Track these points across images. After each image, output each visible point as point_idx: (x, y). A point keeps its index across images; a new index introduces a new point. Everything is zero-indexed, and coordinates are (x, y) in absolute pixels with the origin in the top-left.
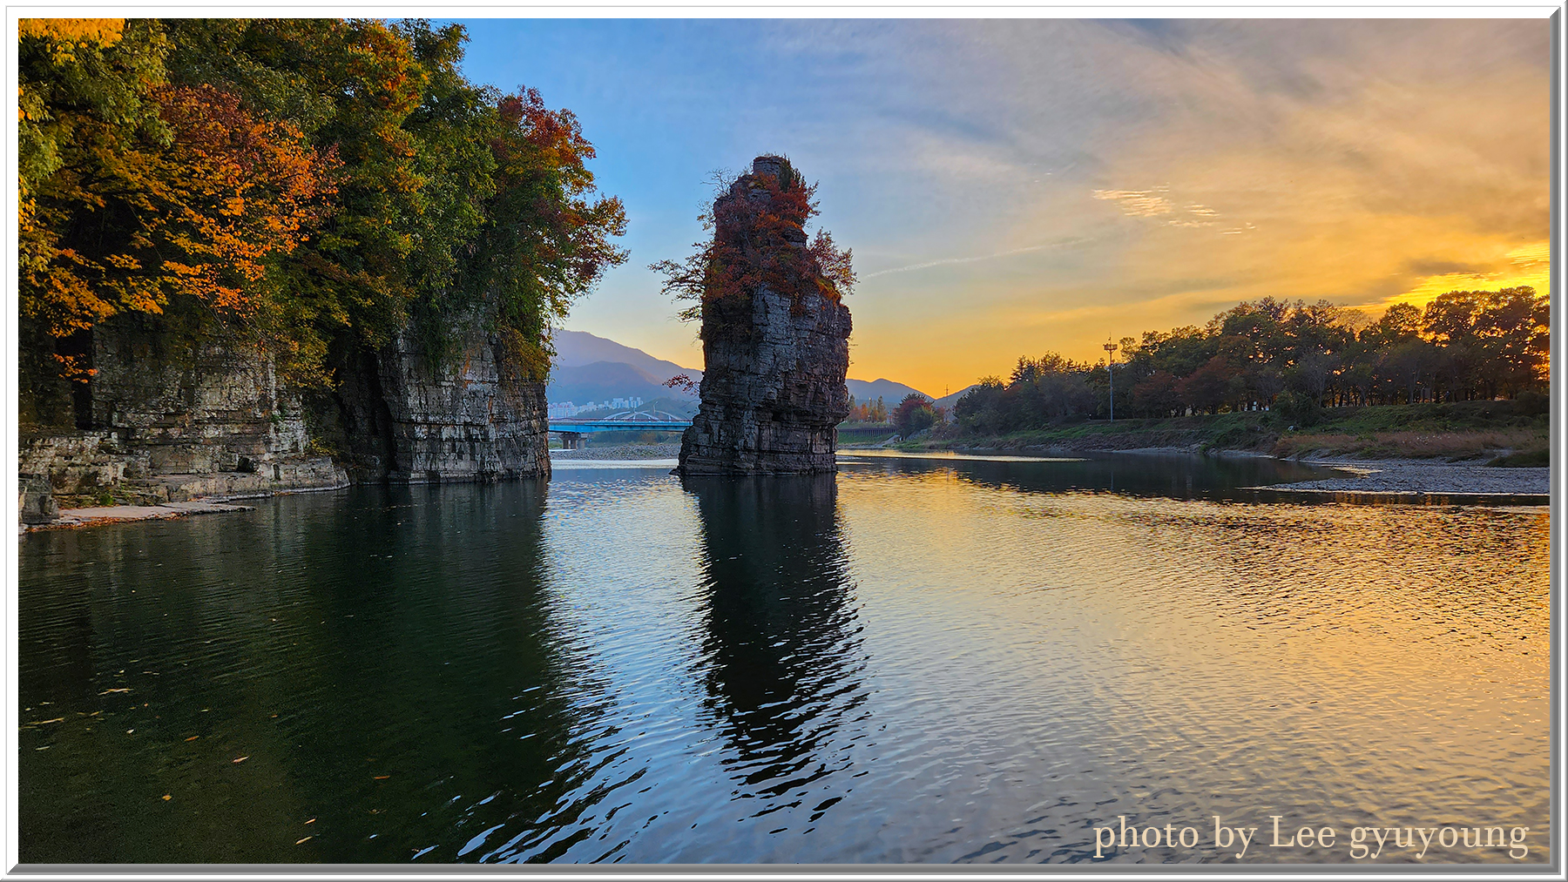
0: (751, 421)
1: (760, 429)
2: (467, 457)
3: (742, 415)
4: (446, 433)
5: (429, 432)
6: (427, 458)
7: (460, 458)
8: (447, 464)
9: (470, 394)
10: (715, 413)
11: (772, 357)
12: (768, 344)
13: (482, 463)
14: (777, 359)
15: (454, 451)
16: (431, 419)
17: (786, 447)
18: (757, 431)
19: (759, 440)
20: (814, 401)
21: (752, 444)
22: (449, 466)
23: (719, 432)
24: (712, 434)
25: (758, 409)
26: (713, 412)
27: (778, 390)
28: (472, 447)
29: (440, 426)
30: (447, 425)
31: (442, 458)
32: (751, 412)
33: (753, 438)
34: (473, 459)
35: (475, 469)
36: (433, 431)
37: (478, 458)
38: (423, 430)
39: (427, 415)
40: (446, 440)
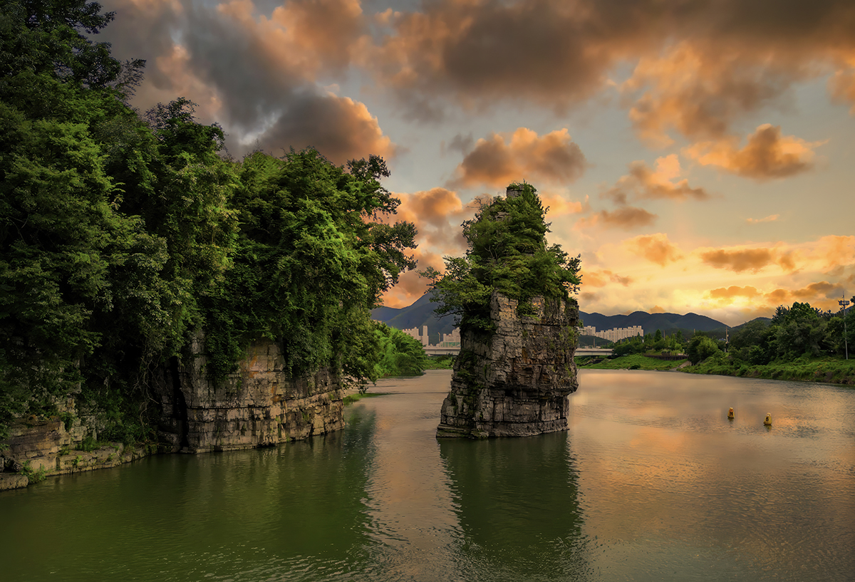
0: (487, 397)
1: (494, 404)
2: (249, 433)
3: (480, 392)
5: (216, 415)
6: (214, 436)
7: (243, 434)
9: (255, 382)
10: (461, 390)
11: (503, 346)
12: (499, 335)
14: (507, 348)
15: (238, 428)
16: (218, 404)
17: (517, 418)
18: (492, 405)
19: (494, 413)
20: (539, 380)
21: (487, 416)
22: (232, 442)
23: (463, 406)
24: (457, 407)
25: (491, 388)
26: (459, 388)
27: (506, 373)
29: (226, 410)
30: (232, 408)
31: (226, 435)
32: (486, 390)
33: (488, 411)
36: (219, 414)
37: (258, 433)
38: (211, 414)
40: (231, 420)
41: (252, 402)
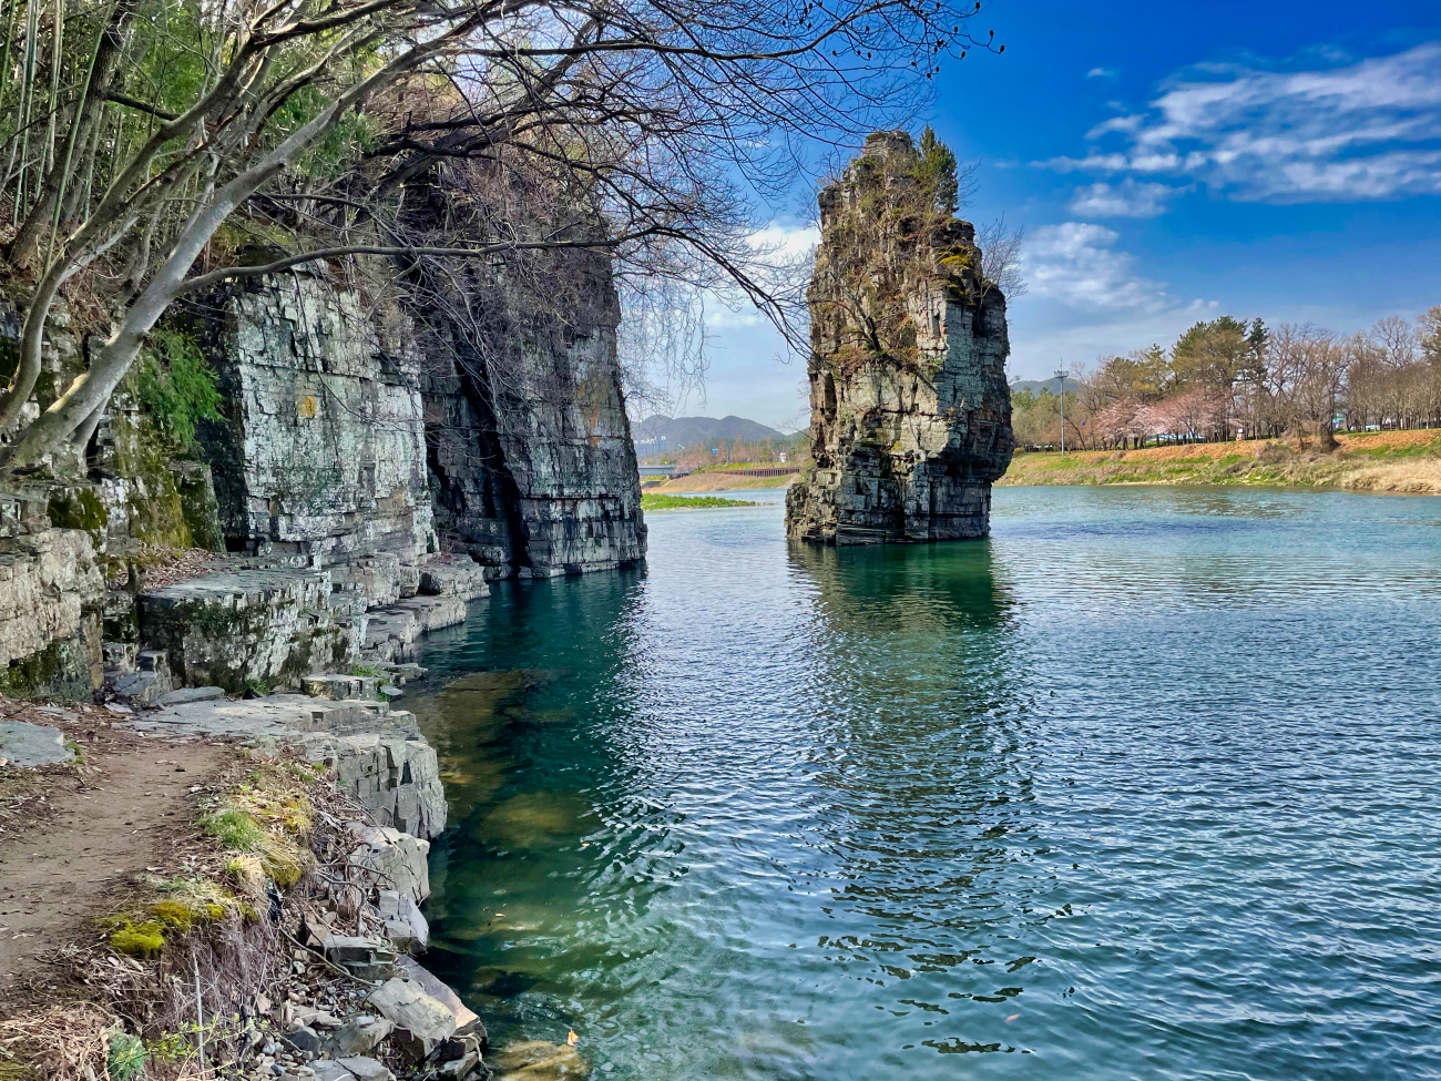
1: (932, 487)
2: (605, 542)
5: (563, 509)
6: (565, 546)
7: (598, 544)
11: (952, 392)
13: (623, 549)
15: (591, 535)
16: (566, 491)
17: (962, 509)
18: (929, 490)
19: (933, 502)
20: (993, 448)
22: (587, 557)
25: (931, 461)
27: (962, 434)
28: (610, 529)
29: (575, 501)
30: (582, 499)
31: (579, 545)
34: (612, 545)
35: (614, 558)
36: (568, 509)
39: (561, 487)
40: (583, 521)
41: (604, 491)
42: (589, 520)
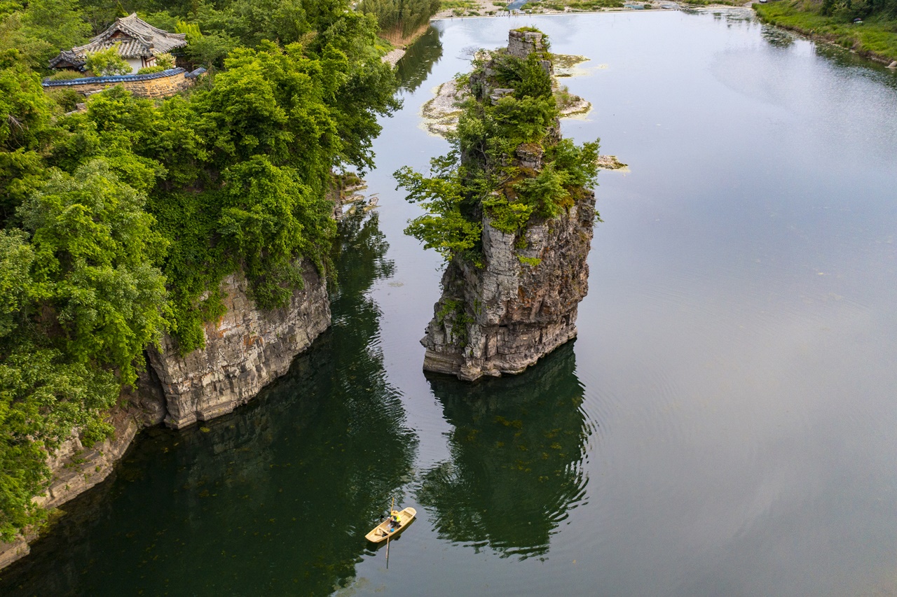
0: (478, 333)
2: (227, 391)
3: (471, 327)
4: (206, 381)
6: (193, 403)
7: (221, 393)
8: (210, 403)
9: (225, 341)
11: (495, 285)
12: (491, 273)
13: (240, 394)
14: (500, 287)
15: (215, 391)
16: (191, 375)
18: (484, 341)
19: (486, 349)
21: (478, 352)
22: (212, 404)
23: (452, 336)
24: (445, 335)
25: (482, 326)
28: (231, 383)
29: (200, 377)
30: (206, 374)
31: (205, 399)
32: (477, 328)
33: (479, 348)
34: (233, 392)
35: (234, 398)
36: (194, 383)
37: (237, 390)
38: (186, 385)
39: (187, 374)
40: (207, 385)
41: (225, 363)
42: (213, 384)
